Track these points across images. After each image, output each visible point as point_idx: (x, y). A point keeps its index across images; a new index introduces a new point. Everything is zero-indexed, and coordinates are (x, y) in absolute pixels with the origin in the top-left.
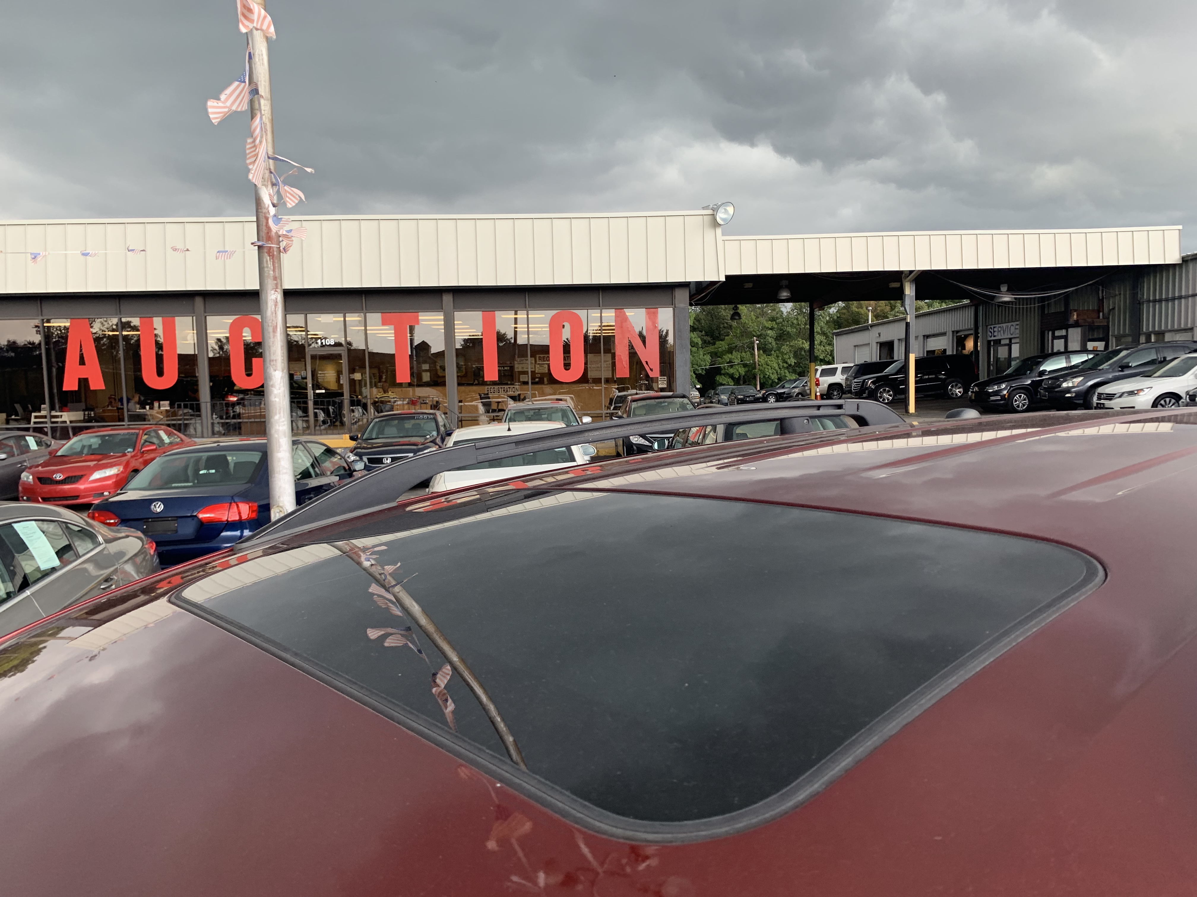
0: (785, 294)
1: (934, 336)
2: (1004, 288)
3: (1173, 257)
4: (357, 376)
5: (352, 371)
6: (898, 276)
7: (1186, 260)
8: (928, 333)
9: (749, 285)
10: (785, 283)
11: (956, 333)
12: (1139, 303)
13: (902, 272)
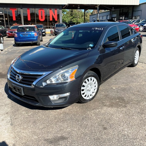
0: (79, 8)
1: (104, 16)
2: (113, 8)
3: (138, 5)
4: (6, 19)
5: (5, 18)
6: (96, 5)
7: (140, 5)
9: (74, 6)
10: (79, 6)
11: (107, 16)
12: (133, 11)
13: (97, 5)
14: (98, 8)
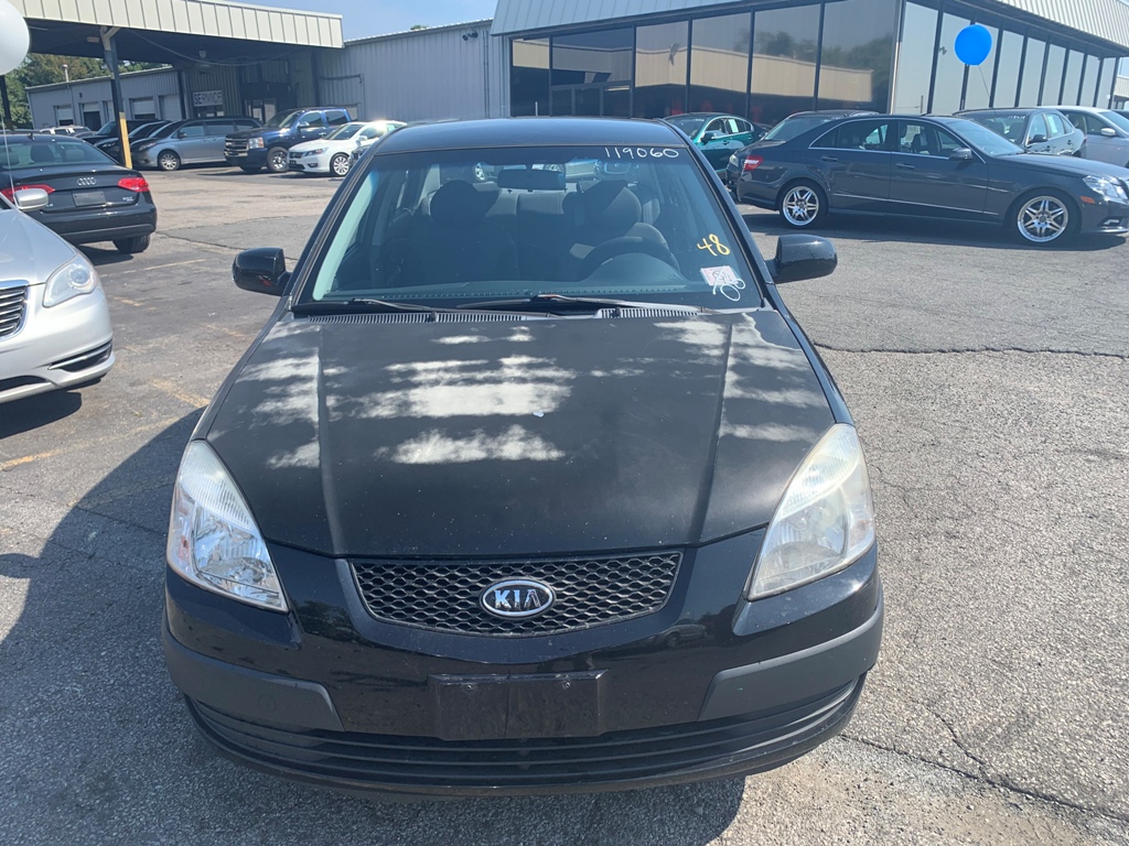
1: (140, 99)
2: (203, 54)
3: (338, 44)
6: (95, 29)
7: (348, 46)
8: (133, 97)
11: (161, 98)
12: (317, 80)
13: (100, 26)
14: (108, 47)
